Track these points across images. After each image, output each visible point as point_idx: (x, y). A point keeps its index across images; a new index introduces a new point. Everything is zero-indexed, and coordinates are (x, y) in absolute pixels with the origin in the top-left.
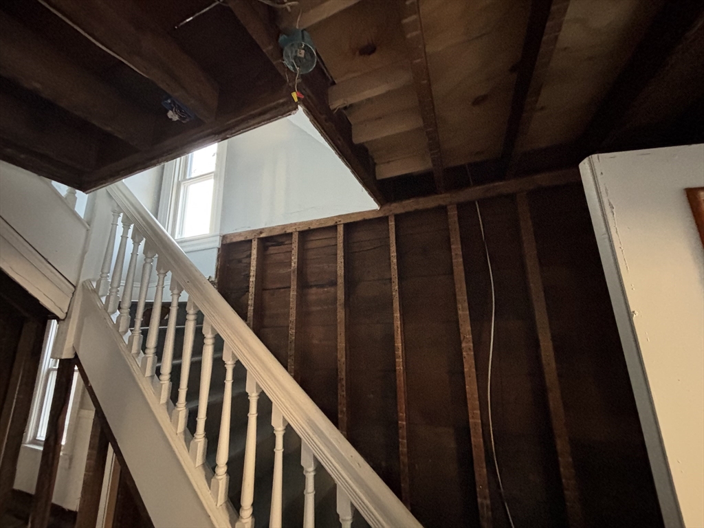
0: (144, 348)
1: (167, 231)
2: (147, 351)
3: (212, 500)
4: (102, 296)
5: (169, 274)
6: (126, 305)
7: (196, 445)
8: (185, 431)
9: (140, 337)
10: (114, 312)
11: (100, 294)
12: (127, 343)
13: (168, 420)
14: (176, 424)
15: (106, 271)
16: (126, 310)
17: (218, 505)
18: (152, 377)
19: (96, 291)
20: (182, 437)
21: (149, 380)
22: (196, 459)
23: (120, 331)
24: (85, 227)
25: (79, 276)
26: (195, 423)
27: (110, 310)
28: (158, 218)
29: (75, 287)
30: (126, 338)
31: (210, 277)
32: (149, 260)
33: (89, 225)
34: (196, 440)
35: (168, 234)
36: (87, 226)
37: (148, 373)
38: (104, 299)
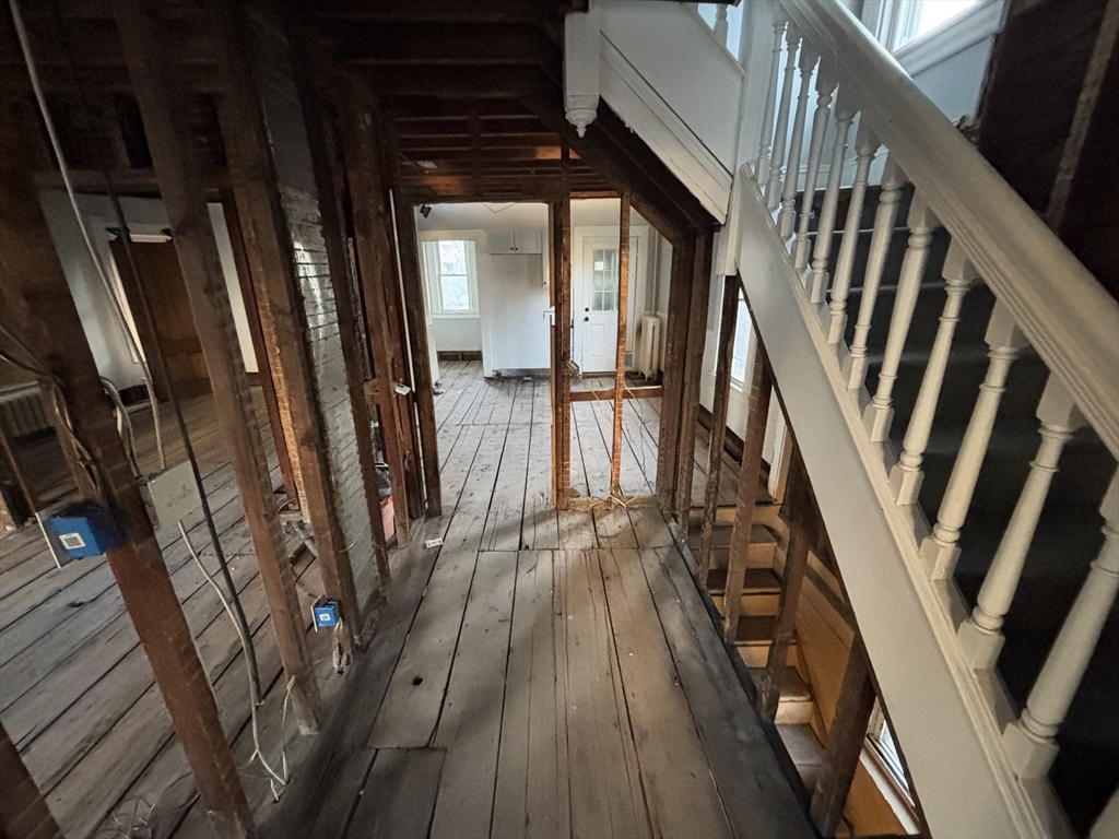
0: (811, 260)
1: (879, 39)
2: (815, 264)
3: (890, 493)
4: (762, 185)
5: (883, 152)
6: (790, 194)
7: (875, 410)
8: (860, 389)
9: (807, 242)
10: (775, 208)
11: (760, 182)
12: (789, 252)
13: (838, 369)
14: (847, 376)
15: (766, 142)
16: (790, 202)
17: (898, 503)
18: (820, 305)
19: (754, 179)
20: (855, 397)
21: (816, 308)
22: (872, 431)
23: (782, 235)
24: (739, 72)
25: (736, 159)
26: (877, 381)
27: (771, 204)
28: (864, 16)
29: (733, 177)
30: (788, 245)
31: (963, 119)
32: (824, 100)
33: (744, 68)
34: (875, 406)
35: (880, 46)
36: (743, 71)
37: (815, 298)
38: (763, 190)
